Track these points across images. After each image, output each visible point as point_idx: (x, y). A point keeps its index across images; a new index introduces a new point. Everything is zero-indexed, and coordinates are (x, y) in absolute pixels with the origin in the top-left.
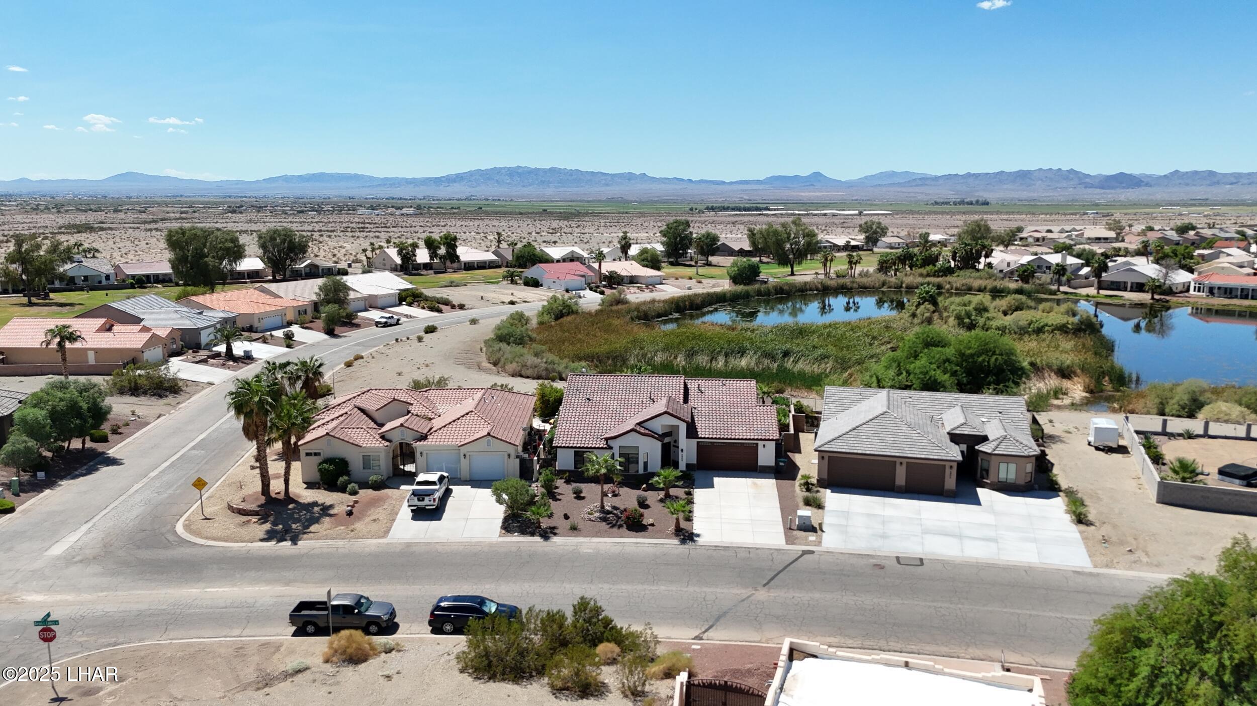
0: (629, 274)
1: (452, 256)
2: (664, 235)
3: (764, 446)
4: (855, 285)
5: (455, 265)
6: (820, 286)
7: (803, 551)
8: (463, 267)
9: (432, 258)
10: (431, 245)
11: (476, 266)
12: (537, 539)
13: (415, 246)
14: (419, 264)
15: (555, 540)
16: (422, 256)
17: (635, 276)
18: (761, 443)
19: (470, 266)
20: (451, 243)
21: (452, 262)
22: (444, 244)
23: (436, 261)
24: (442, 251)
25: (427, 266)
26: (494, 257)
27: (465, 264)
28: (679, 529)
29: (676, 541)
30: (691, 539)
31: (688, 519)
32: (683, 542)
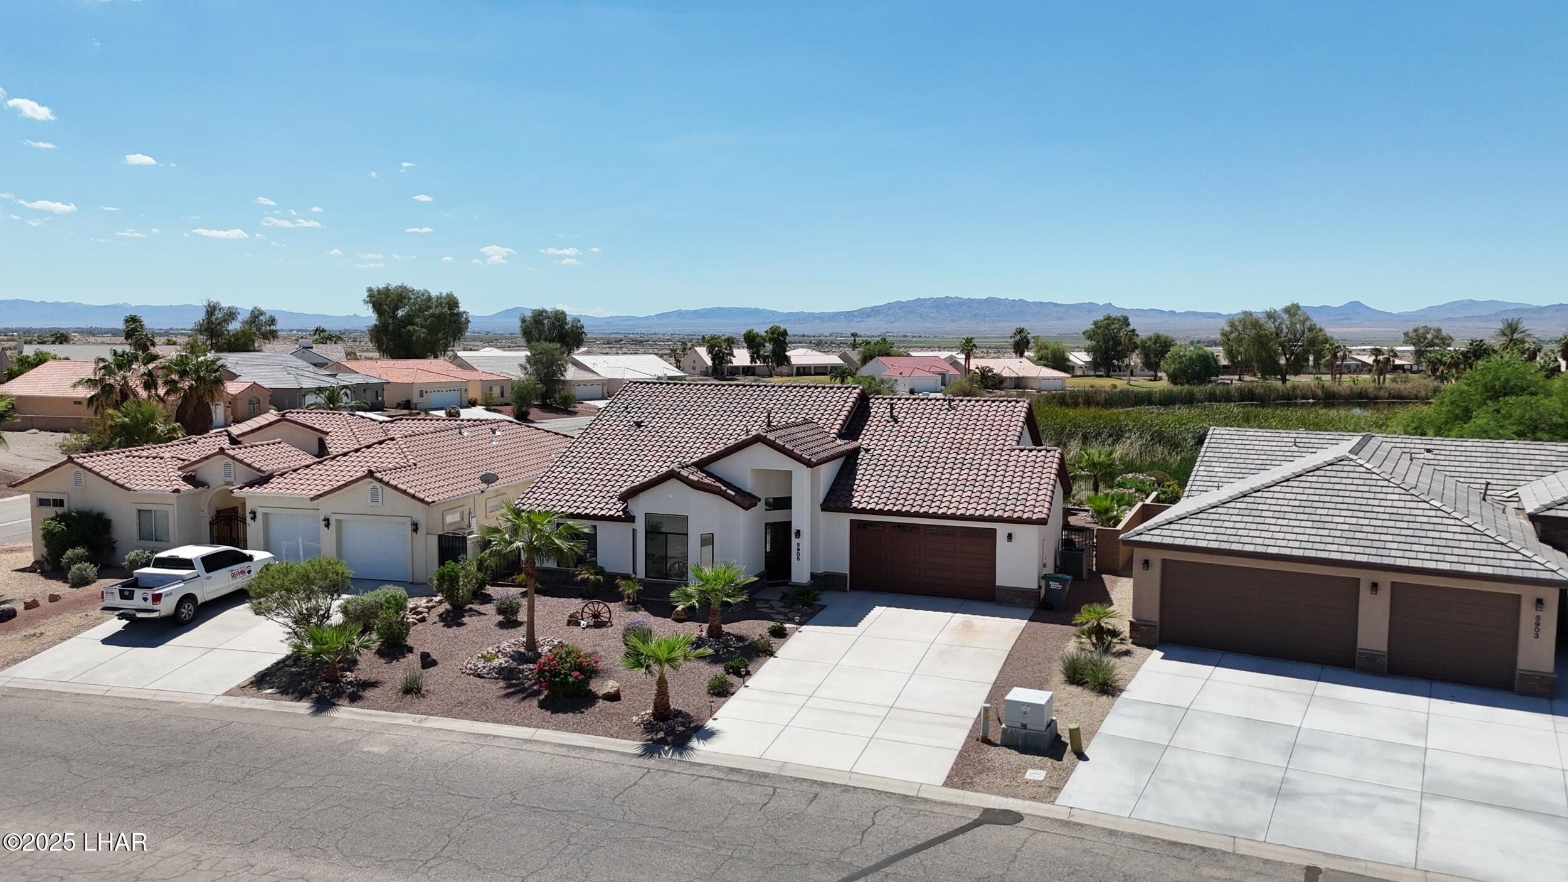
0: (1013, 375)
1: (781, 358)
2: (1090, 338)
3: (1010, 537)
4: (1382, 393)
5: (784, 369)
6: (1319, 392)
7: (986, 811)
8: (795, 371)
9: (753, 360)
10: (752, 342)
11: (813, 372)
12: (303, 707)
13: (731, 343)
14: (737, 368)
15: (345, 714)
16: (741, 357)
17: (1023, 378)
18: (1002, 529)
20: (779, 339)
21: (780, 364)
22: (770, 340)
23: (758, 363)
24: (767, 350)
26: (839, 361)
27: (798, 368)
28: (663, 713)
29: (633, 746)
30: (680, 743)
31: (722, 691)
32: (651, 749)
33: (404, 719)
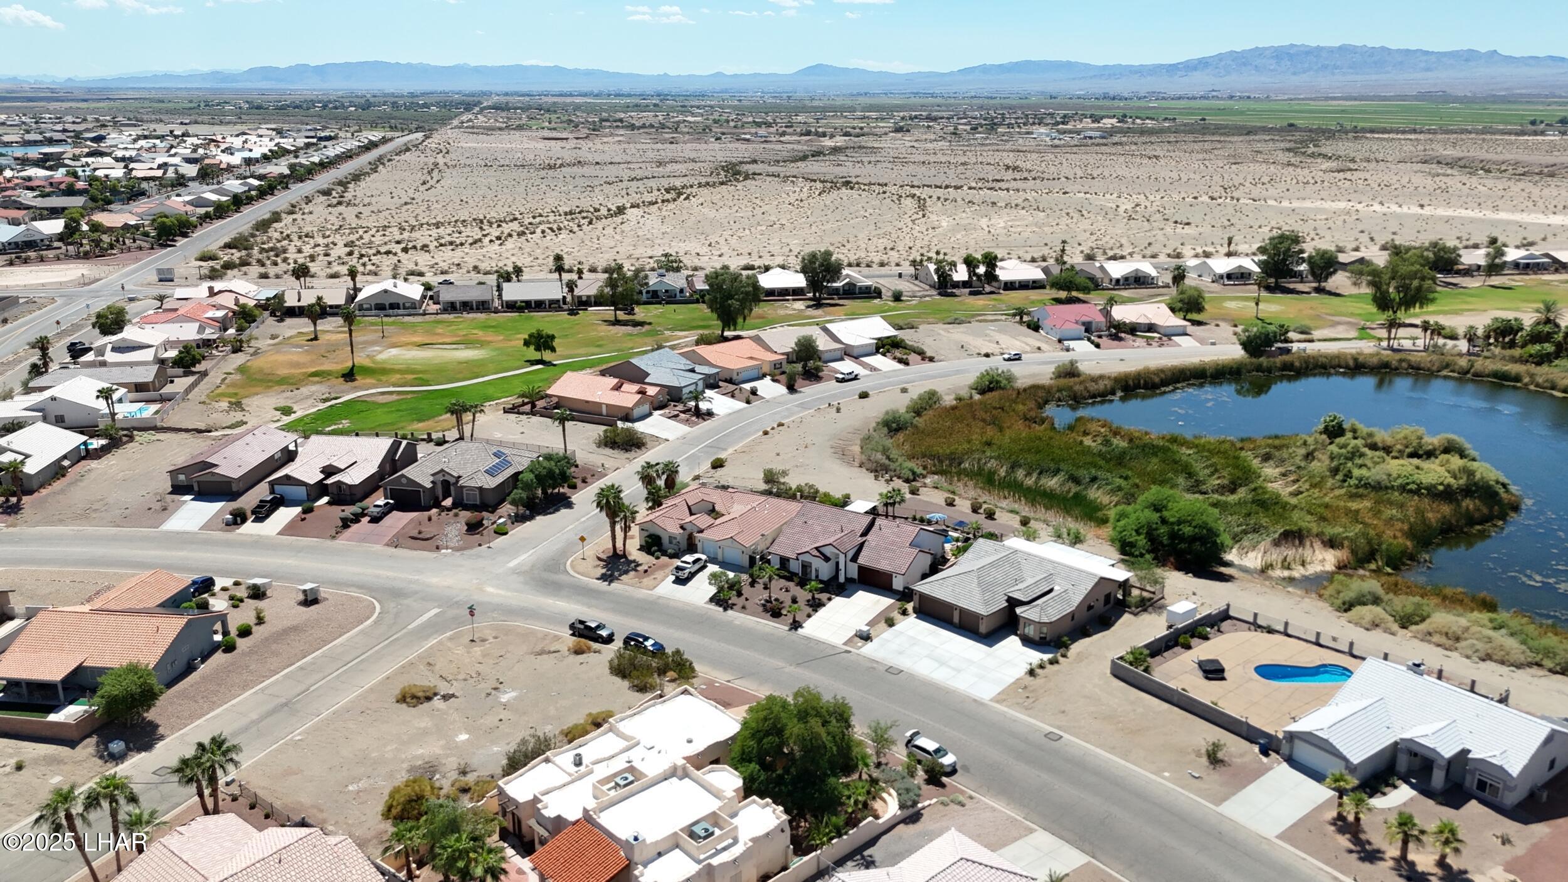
0: (1147, 322)
1: (991, 277)
3: (896, 577)
5: (994, 285)
7: (846, 651)
8: (1002, 286)
9: (970, 277)
10: (970, 263)
11: (1017, 286)
12: (721, 609)
13: (953, 264)
14: (958, 282)
16: (961, 274)
17: (1154, 324)
18: (894, 575)
19: (1010, 286)
20: (991, 261)
21: (991, 282)
22: (984, 263)
23: (974, 280)
24: (981, 270)
25: (965, 284)
26: (1043, 276)
27: (1006, 283)
28: (795, 621)
29: (787, 628)
30: (796, 629)
31: (809, 616)
32: (790, 629)
33: (742, 615)
